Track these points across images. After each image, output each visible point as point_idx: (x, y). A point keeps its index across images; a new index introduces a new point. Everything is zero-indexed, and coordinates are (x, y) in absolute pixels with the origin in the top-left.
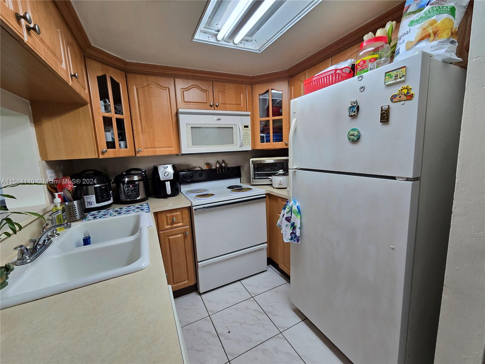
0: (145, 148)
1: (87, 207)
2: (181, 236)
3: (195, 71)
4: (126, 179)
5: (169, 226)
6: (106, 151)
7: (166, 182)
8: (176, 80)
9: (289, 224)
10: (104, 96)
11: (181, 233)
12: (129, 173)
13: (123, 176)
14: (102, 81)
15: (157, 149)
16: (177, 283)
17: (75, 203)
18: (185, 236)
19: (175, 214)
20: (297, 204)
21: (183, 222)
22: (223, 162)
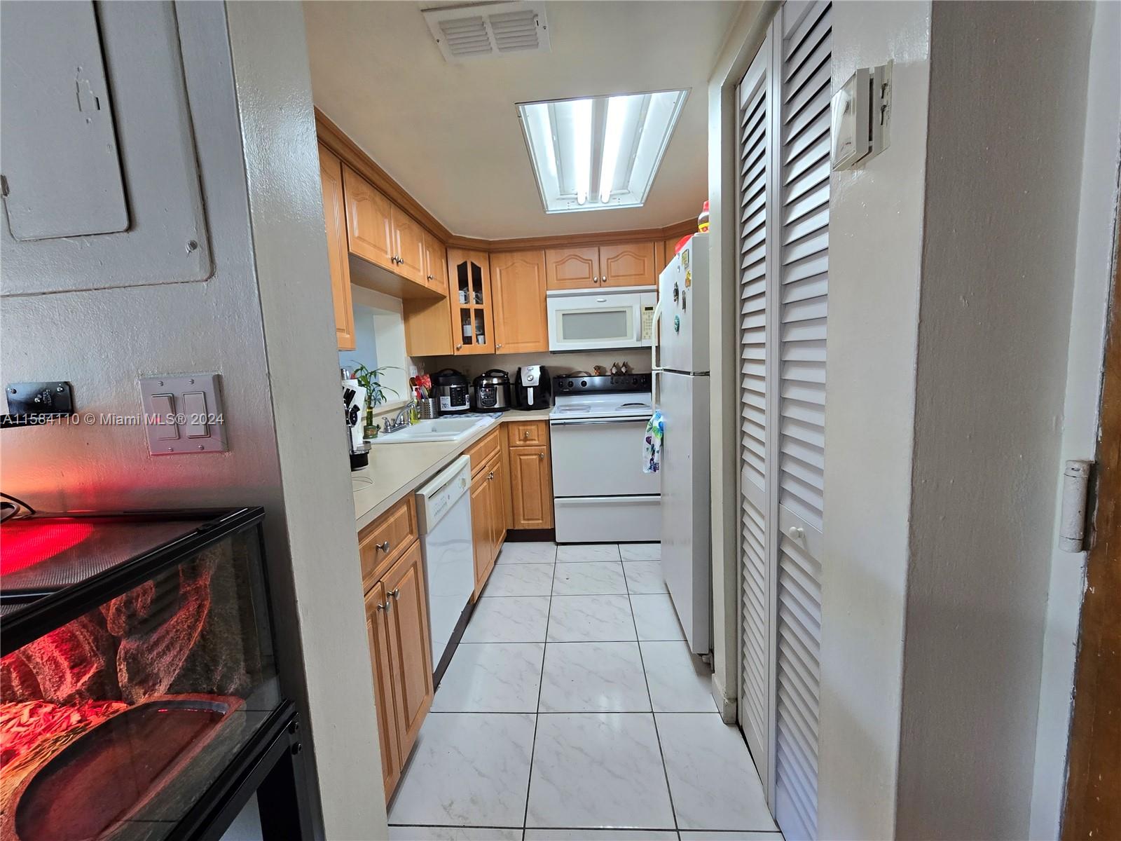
0: (506, 344)
1: (442, 410)
2: (536, 459)
3: (572, 237)
4: (485, 382)
5: (522, 443)
6: (461, 347)
7: (528, 389)
8: (547, 251)
9: (650, 446)
10: (463, 284)
11: (535, 455)
12: (489, 375)
13: (481, 378)
14: (462, 269)
15: (520, 345)
16: (528, 520)
17: (430, 400)
18: (541, 460)
19: (529, 428)
20: (661, 419)
21: (538, 440)
22: (624, 365)
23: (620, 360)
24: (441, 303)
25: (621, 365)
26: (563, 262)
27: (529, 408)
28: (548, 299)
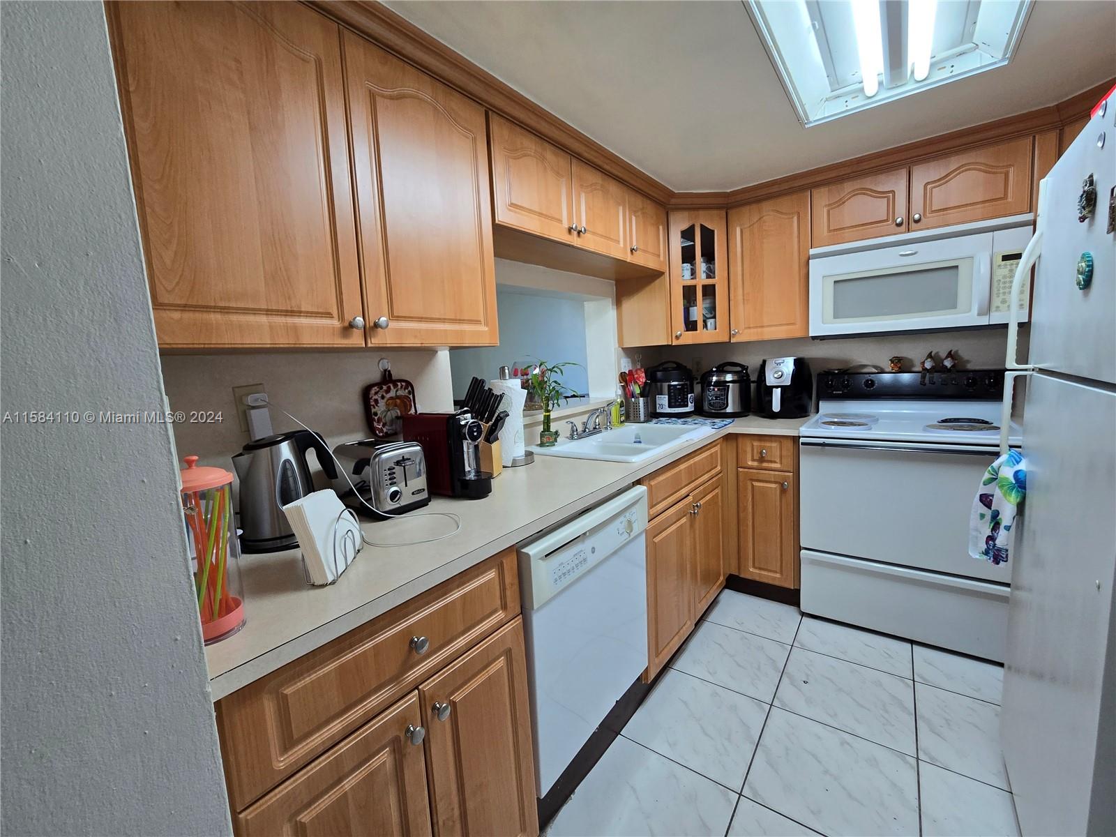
0: (746, 328)
1: (658, 411)
2: (776, 488)
4: (715, 379)
5: (755, 464)
6: (681, 335)
7: (774, 389)
8: (815, 192)
9: (988, 513)
10: (688, 256)
11: (775, 482)
12: (722, 370)
13: (711, 373)
14: (688, 234)
15: (766, 330)
16: (760, 569)
17: (641, 399)
18: (783, 491)
19: (768, 444)
21: (781, 463)
22: (950, 355)
23: (942, 347)
24: (657, 282)
25: (943, 354)
26: (841, 203)
27: (774, 416)
28: (810, 261)
